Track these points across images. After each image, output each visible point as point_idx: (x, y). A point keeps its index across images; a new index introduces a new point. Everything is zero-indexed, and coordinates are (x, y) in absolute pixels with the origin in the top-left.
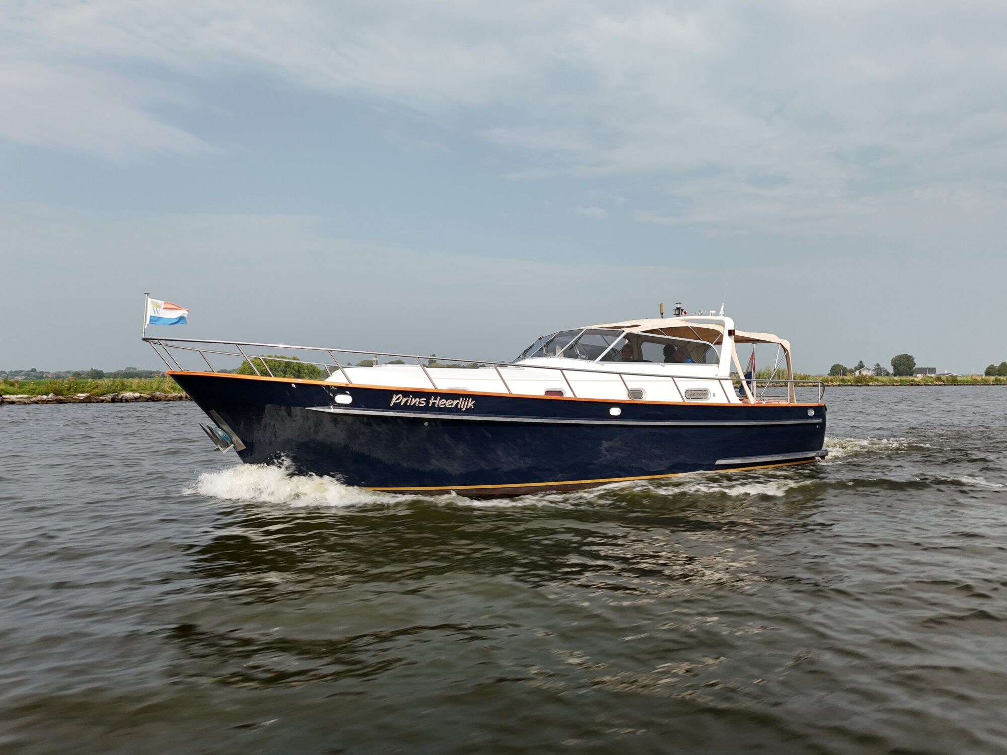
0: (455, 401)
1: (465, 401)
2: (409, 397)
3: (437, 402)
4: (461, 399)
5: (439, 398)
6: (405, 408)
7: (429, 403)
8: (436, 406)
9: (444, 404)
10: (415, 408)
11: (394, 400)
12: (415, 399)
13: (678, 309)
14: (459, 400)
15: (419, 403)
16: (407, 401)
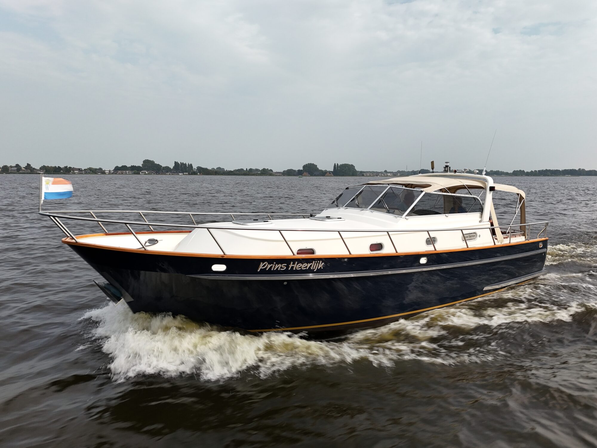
0: (309, 264)
1: (317, 263)
2: (273, 264)
3: (295, 266)
4: (314, 262)
5: (297, 262)
6: (270, 272)
7: (289, 267)
8: (294, 269)
9: (301, 267)
10: (277, 272)
11: (261, 266)
12: (278, 265)
13: (447, 166)
14: (312, 263)
15: (281, 268)
16: (271, 267)
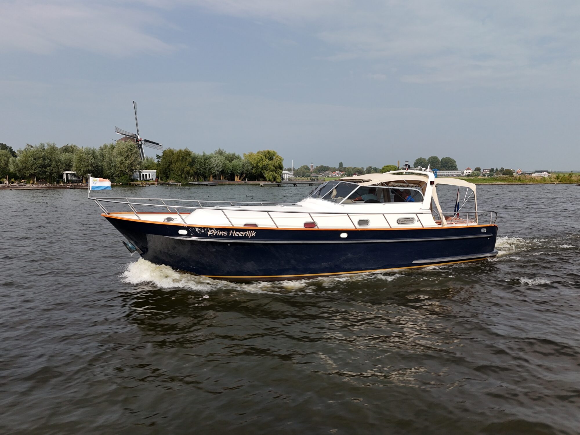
0: (244, 233)
1: (250, 232)
2: (218, 231)
3: (234, 233)
4: (248, 231)
5: (235, 231)
6: (216, 236)
7: (229, 234)
8: (234, 235)
9: (238, 234)
11: (210, 232)
12: (221, 232)
13: (407, 165)
14: (247, 232)
15: (224, 234)
16: (217, 234)
